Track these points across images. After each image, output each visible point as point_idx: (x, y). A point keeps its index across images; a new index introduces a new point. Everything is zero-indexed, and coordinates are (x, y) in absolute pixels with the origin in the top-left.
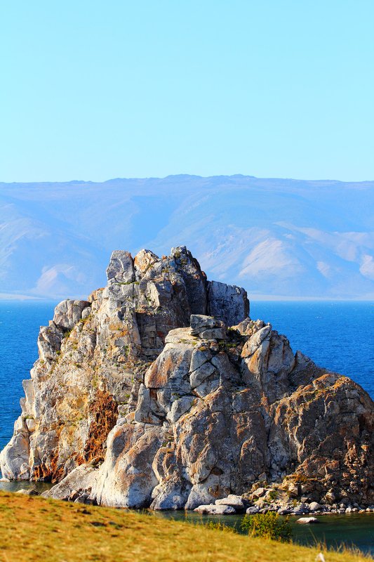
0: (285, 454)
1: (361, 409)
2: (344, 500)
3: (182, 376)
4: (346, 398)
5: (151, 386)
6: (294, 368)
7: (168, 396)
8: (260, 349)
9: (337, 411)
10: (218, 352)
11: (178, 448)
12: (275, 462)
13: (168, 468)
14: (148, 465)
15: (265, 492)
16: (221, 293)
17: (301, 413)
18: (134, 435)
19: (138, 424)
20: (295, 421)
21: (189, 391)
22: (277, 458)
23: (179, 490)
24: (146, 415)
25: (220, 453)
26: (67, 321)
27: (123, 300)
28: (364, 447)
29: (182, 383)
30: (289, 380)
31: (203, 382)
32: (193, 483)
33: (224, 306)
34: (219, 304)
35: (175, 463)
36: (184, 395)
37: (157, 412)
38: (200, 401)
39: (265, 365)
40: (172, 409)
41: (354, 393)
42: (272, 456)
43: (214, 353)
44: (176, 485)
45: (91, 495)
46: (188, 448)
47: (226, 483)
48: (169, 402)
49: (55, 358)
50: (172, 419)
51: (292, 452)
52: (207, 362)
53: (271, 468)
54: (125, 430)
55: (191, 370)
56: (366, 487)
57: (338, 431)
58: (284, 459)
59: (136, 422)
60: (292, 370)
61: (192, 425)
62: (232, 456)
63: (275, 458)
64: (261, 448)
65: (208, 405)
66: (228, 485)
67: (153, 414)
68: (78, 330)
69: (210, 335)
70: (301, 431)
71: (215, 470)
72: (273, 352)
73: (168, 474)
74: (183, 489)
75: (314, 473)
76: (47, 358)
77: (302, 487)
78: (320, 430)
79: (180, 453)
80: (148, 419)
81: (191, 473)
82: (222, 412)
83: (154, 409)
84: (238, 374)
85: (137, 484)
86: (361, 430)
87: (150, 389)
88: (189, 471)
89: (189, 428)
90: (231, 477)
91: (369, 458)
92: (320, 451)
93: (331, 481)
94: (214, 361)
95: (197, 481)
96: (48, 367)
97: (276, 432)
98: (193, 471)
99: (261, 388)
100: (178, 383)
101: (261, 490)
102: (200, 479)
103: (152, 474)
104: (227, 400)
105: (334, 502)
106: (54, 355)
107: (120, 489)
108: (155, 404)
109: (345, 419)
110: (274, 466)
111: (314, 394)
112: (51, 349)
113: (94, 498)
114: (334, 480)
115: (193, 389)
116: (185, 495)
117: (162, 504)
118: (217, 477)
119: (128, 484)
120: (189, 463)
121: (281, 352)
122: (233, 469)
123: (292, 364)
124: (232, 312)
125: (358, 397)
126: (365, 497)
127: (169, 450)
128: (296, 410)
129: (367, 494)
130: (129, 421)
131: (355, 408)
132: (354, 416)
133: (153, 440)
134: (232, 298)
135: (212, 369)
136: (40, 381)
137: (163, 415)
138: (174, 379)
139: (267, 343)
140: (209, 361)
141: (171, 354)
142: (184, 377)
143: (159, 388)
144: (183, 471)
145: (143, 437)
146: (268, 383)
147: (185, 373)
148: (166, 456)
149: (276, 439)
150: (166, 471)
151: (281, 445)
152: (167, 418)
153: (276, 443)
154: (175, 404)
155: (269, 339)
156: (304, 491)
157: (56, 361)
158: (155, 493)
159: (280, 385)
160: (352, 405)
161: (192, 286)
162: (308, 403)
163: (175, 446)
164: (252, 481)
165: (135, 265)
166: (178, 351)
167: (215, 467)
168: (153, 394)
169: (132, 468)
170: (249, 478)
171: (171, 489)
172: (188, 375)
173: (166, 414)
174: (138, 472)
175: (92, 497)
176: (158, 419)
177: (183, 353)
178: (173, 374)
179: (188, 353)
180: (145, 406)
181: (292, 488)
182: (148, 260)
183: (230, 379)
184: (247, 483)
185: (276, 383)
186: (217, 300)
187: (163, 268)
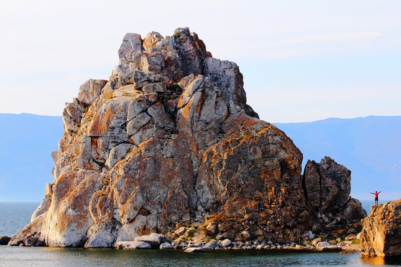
0: (210, 197)
1: (283, 154)
2: (260, 238)
3: (120, 125)
4: (269, 144)
5: (92, 135)
6: (227, 117)
7: (107, 144)
8: (192, 99)
9: (259, 155)
10: (154, 103)
11: (111, 191)
12: (201, 204)
13: (101, 209)
14: (85, 208)
15: (185, 230)
16: (215, 68)
17: (225, 158)
18: (75, 180)
19: (81, 170)
20: (220, 165)
21: (126, 140)
22: (203, 200)
23: (110, 230)
24: (87, 161)
25: (148, 195)
26: (88, 97)
27: (130, 76)
28: (283, 190)
29: (120, 132)
30: (220, 129)
31: (139, 130)
32: (123, 223)
33: (216, 79)
34: (213, 77)
35: (107, 205)
36: (121, 143)
37: (97, 159)
38: (134, 148)
39: (196, 114)
40: (110, 156)
41: (277, 138)
42: (198, 198)
43: (150, 104)
44: (107, 225)
45: (41, 237)
46: (120, 191)
47: (152, 223)
48: (107, 149)
49: (75, 130)
50: (109, 165)
51: (216, 195)
52: (142, 112)
53: (196, 209)
54: (68, 175)
55: (128, 120)
56: (283, 226)
57: (259, 175)
58: (209, 201)
59: (79, 169)
60: (225, 120)
61: (124, 169)
62: (160, 198)
63: (201, 200)
64: (187, 191)
65: (141, 151)
66: (155, 225)
67: (94, 160)
68: (94, 105)
69: (152, 89)
70: (224, 174)
71: (143, 211)
72: (206, 103)
73: (101, 215)
74: (114, 228)
75: (234, 214)
76: (69, 130)
77: (219, 225)
78: (242, 173)
79: (112, 195)
80: (89, 166)
81: (121, 214)
82: (153, 157)
83: (94, 156)
84: (173, 123)
85: (74, 225)
86: (282, 174)
87: (92, 137)
88: (119, 212)
89: (121, 172)
90: (158, 218)
91: (286, 199)
92: (241, 193)
93: (249, 221)
94: (149, 111)
95: (126, 221)
96: (70, 138)
97: (202, 176)
98: (123, 212)
99: (191, 135)
100: (116, 131)
101: (182, 229)
102: (128, 219)
103: (88, 216)
104: (158, 146)
105: (248, 240)
106: (74, 128)
107: (59, 230)
108: (95, 152)
109: (267, 163)
110: (200, 207)
111: (238, 140)
112: (72, 123)
113: (43, 240)
114: (252, 220)
115: (130, 137)
116: (115, 234)
117: (93, 242)
118: (145, 217)
119: (66, 225)
120: (120, 205)
121: (213, 102)
122: (160, 210)
123: (224, 113)
124: (224, 84)
125: (280, 143)
126: (281, 236)
127: (104, 193)
128: (221, 155)
129: (284, 234)
130: (73, 168)
131: (277, 153)
132: (276, 160)
133: (91, 184)
134: (224, 71)
135: (147, 118)
136: (63, 151)
137: (103, 161)
138: (113, 128)
139: (198, 94)
140: (145, 111)
141: (112, 105)
142: (122, 125)
143: (99, 137)
144: (115, 212)
145: (82, 182)
146: (198, 131)
147: (123, 122)
148: (100, 198)
149: (203, 182)
150: (99, 211)
151: (206, 188)
152: (106, 164)
153: (202, 186)
154: (112, 152)
155: (200, 90)
156: (221, 229)
157: (76, 133)
158: (90, 232)
159: (210, 133)
160: (275, 150)
161: (188, 62)
162: (232, 149)
163: (109, 190)
164: (176, 221)
165: (144, 45)
166: (117, 103)
167: (142, 208)
168: (94, 142)
169: (70, 211)
170: (174, 218)
171: (102, 228)
172: (125, 124)
173: (105, 161)
174: (76, 213)
175: (41, 239)
176: (98, 166)
177: (122, 104)
178: (112, 124)
179: (126, 105)
180: (86, 153)
181: (210, 226)
182: (153, 40)
183: (164, 128)
184: (171, 223)
185: (207, 130)
186: (211, 74)
187: (163, 46)
